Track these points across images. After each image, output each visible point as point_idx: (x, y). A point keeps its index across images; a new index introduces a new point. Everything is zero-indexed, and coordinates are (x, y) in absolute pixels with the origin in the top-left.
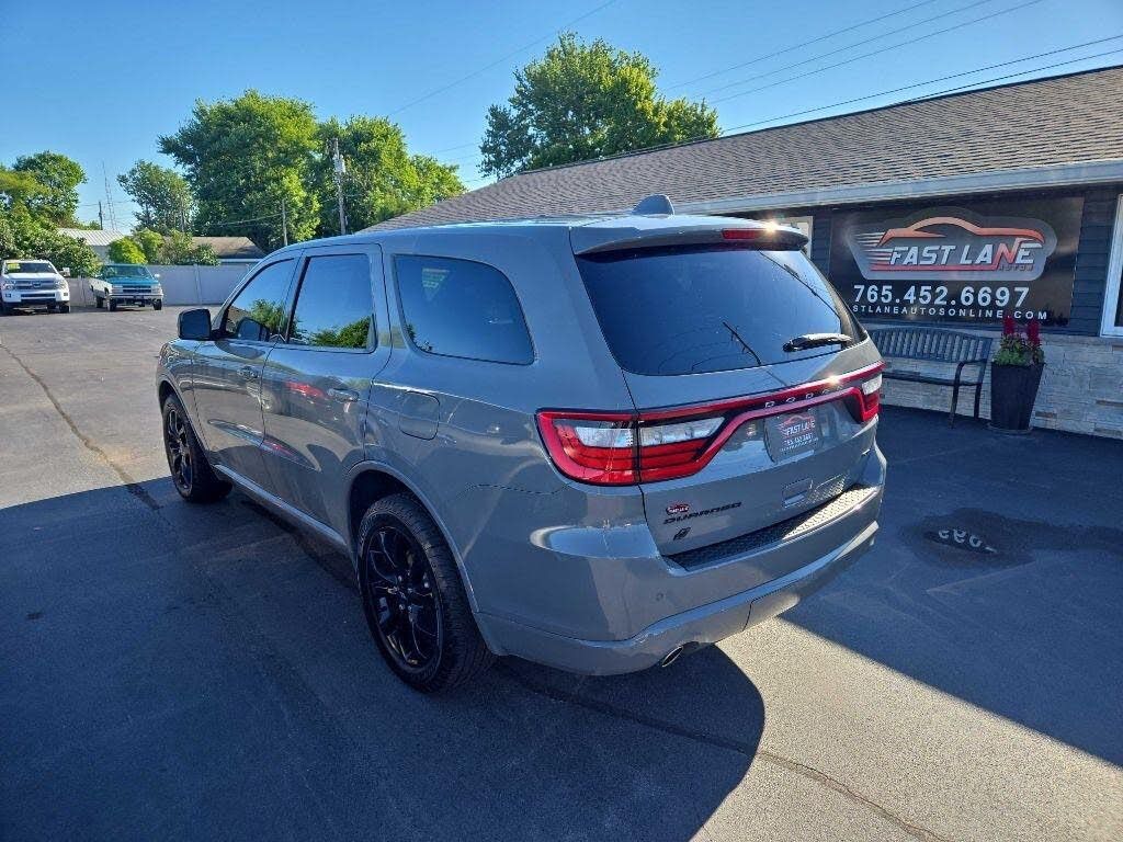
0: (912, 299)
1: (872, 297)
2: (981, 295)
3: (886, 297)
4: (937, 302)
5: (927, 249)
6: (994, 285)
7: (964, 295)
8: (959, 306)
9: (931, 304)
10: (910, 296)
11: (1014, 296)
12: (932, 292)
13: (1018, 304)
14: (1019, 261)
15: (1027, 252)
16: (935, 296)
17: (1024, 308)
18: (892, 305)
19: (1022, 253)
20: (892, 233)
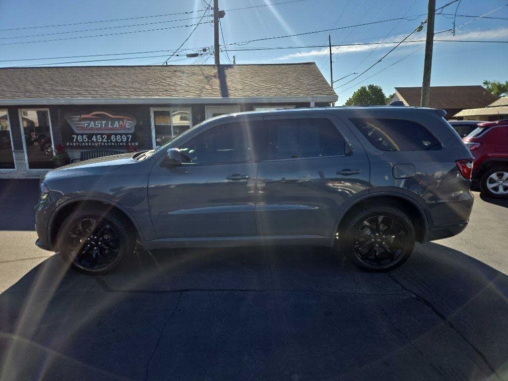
0: (95, 140)
1: (80, 139)
2: (117, 138)
3: (85, 139)
4: (104, 141)
5: (97, 122)
6: (121, 135)
7: (112, 138)
8: (111, 142)
9: (102, 142)
10: (94, 139)
11: (128, 138)
12: (102, 137)
13: (129, 141)
14: (127, 127)
15: (129, 124)
16: (103, 139)
17: (131, 142)
18: (88, 142)
19: (127, 124)
20: (83, 116)
